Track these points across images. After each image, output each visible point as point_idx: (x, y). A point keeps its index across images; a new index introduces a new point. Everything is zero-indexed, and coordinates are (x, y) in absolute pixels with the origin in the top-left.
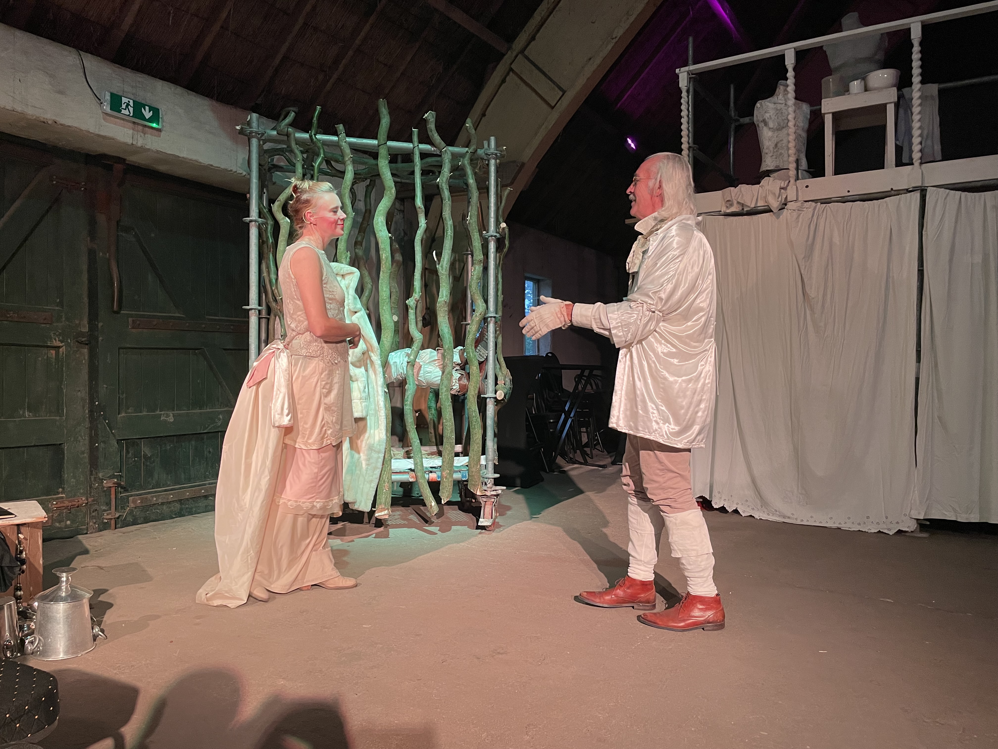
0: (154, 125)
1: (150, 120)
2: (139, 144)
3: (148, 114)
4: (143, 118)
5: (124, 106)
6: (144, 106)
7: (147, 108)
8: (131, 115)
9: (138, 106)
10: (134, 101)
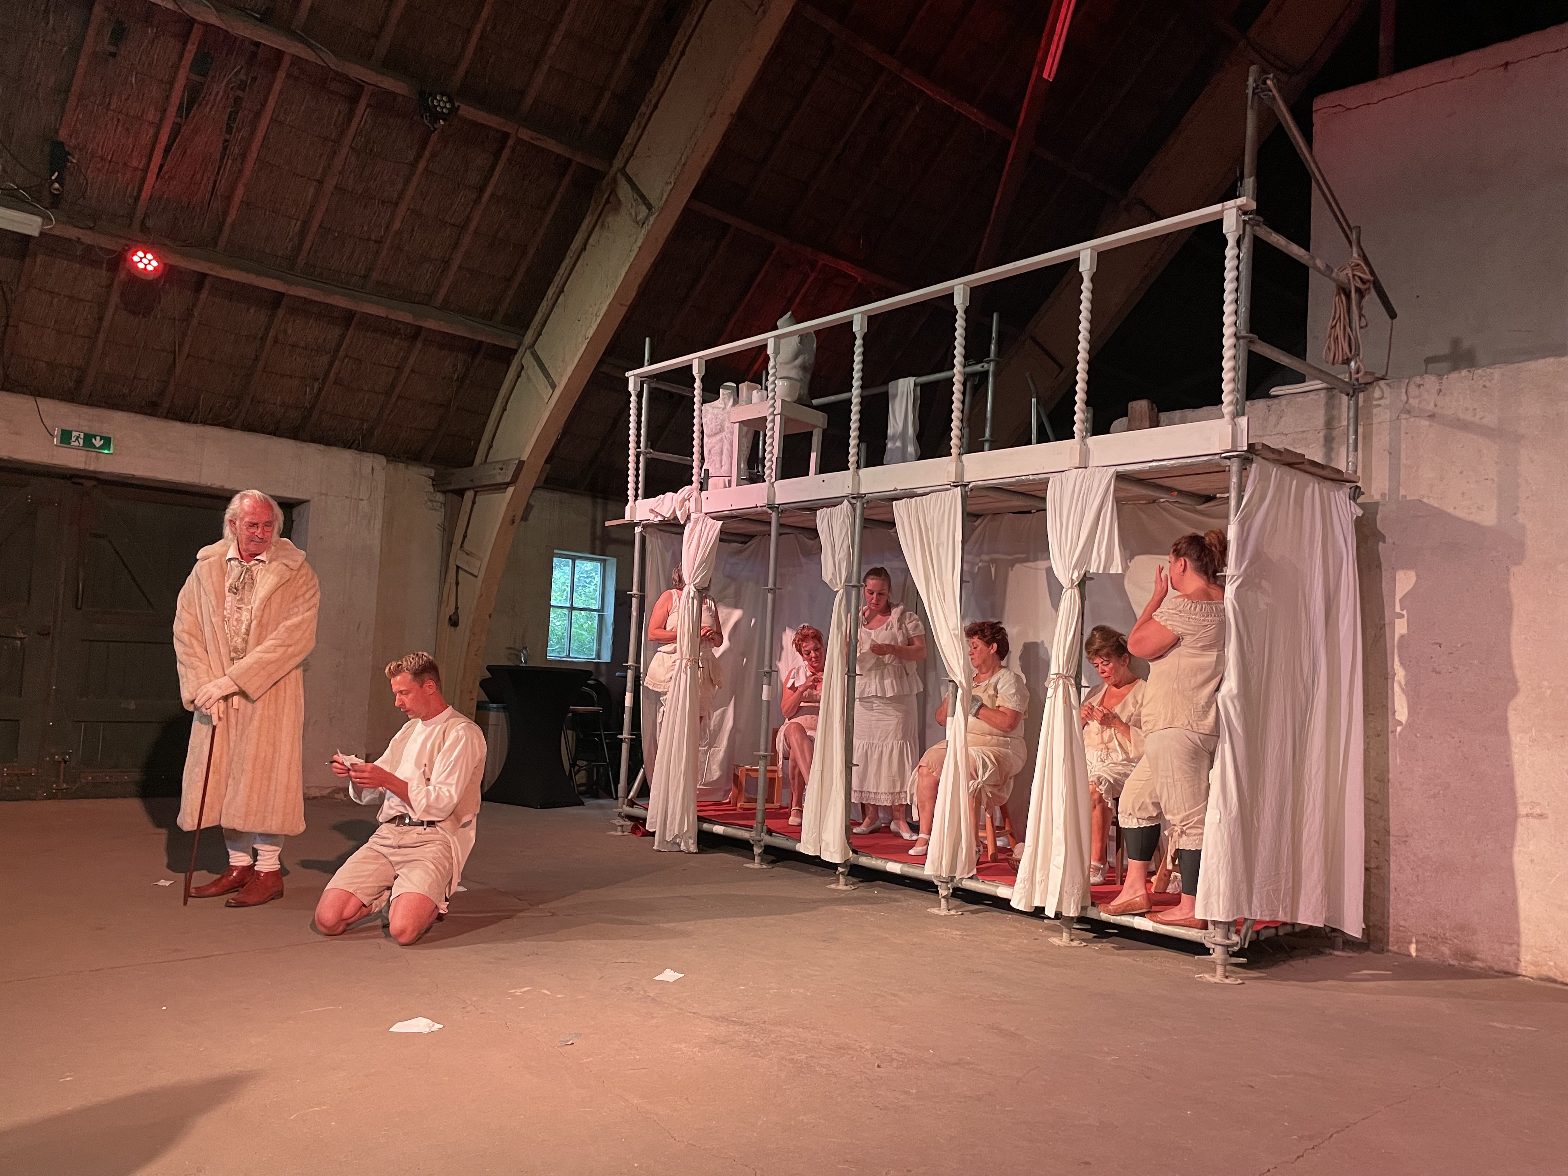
0: (106, 451)
1: (101, 447)
2: (92, 468)
3: (98, 442)
4: (94, 446)
5: (74, 439)
6: (95, 437)
7: (98, 438)
8: (81, 445)
9: (88, 438)
10: (85, 434)
